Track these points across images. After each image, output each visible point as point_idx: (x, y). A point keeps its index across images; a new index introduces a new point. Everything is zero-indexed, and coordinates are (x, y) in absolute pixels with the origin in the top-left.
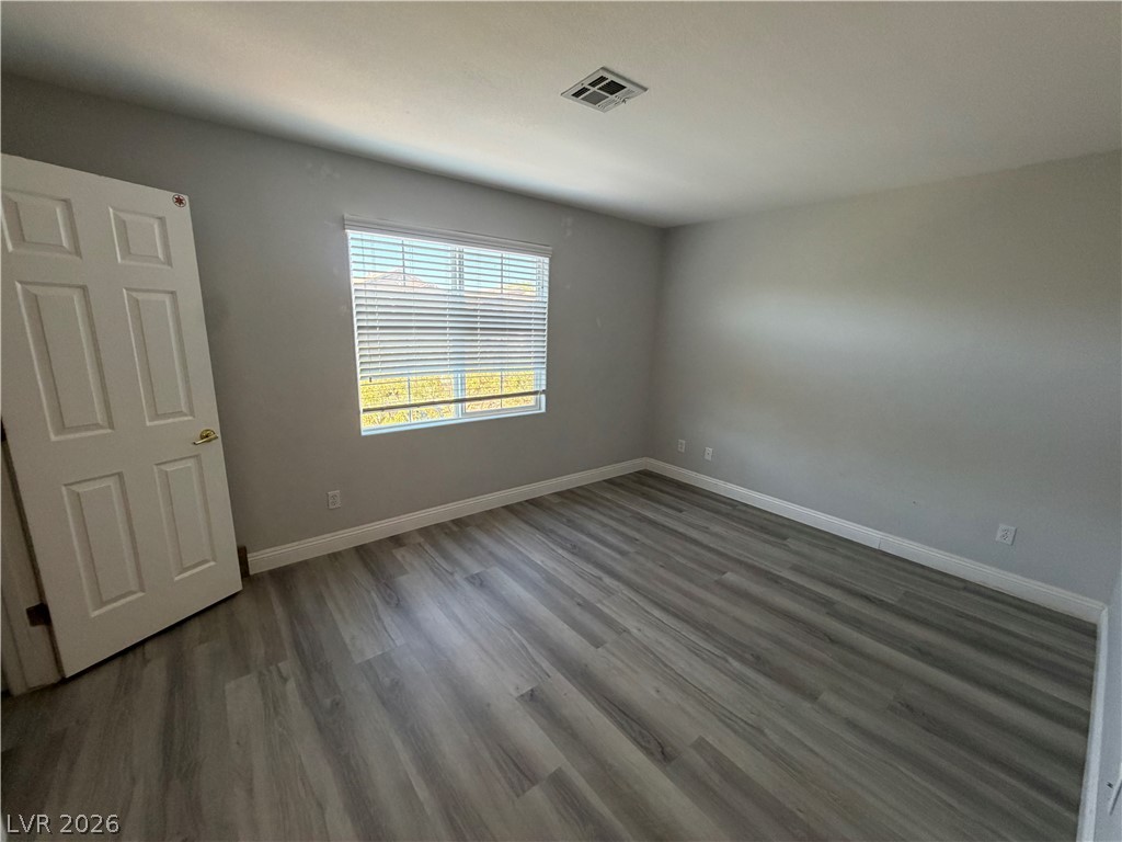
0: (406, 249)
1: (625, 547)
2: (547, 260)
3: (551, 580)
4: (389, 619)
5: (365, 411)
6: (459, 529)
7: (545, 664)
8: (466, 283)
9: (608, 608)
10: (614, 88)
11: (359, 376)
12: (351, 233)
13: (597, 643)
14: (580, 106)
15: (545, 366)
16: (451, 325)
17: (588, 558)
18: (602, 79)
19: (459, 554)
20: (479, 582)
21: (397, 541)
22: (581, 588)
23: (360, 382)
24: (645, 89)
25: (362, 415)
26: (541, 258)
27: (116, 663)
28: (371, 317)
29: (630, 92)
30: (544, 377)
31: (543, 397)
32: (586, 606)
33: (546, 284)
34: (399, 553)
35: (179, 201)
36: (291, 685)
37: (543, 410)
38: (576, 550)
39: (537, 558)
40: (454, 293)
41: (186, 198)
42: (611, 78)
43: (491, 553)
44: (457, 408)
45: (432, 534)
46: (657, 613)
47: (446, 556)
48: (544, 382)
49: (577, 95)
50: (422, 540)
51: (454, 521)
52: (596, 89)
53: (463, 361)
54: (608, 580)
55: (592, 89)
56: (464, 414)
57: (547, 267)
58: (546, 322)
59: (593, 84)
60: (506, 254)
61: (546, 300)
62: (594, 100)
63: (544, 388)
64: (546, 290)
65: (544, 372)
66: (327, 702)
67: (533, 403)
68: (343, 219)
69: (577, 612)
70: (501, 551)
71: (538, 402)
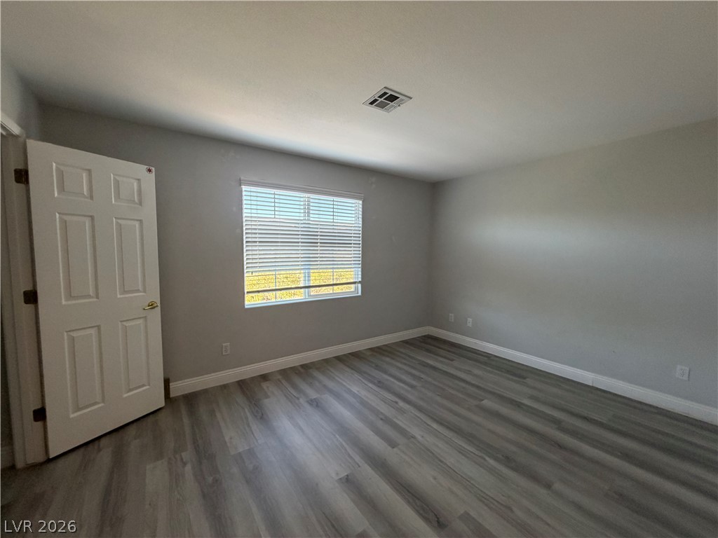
0: (276, 197)
1: (414, 383)
2: (361, 202)
3: (364, 403)
4: (255, 427)
5: (248, 292)
6: (305, 371)
7: (357, 458)
9: (401, 422)
10: (392, 98)
11: (245, 271)
12: (244, 188)
13: (393, 444)
14: (374, 110)
15: (360, 266)
16: (302, 240)
17: (388, 389)
18: (385, 93)
19: (304, 386)
20: (316, 404)
21: (264, 377)
22: (384, 409)
23: (246, 275)
24: (411, 98)
25: (246, 295)
26: (357, 201)
29: (403, 100)
30: (360, 273)
31: (360, 285)
33: (361, 216)
34: (265, 385)
36: (188, 468)
37: (360, 294)
38: (380, 384)
39: (355, 389)
40: (304, 222)
41: (153, 169)
42: (390, 93)
43: (325, 386)
44: (305, 292)
45: (286, 373)
47: (295, 387)
48: (360, 276)
49: (372, 103)
50: (280, 377)
51: (302, 366)
53: (309, 263)
55: (380, 100)
56: (309, 295)
57: (361, 206)
59: (380, 97)
60: (336, 199)
61: (361, 226)
62: (382, 106)
63: (360, 280)
64: (361, 220)
65: (360, 269)
66: (210, 479)
67: (353, 290)
68: (240, 180)
69: (380, 424)
70: (330, 384)
71: (356, 289)
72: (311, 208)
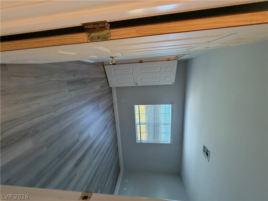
0: (169, 114)
1: (107, 162)
2: (170, 143)
3: (104, 142)
4: (103, 109)
5: (139, 106)
6: (114, 123)
7: (93, 140)
8: (164, 125)
9: (99, 155)
10: (207, 154)
11: (145, 105)
12: (171, 105)
13: (94, 152)
14: (202, 148)
15: (147, 142)
16: (155, 122)
17: (107, 151)
18: (208, 152)
19: (110, 122)
20: (106, 127)
21: (113, 111)
22: (102, 149)
23: (144, 105)
24: (209, 161)
25: (138, 106)
26: (170, 142)
27: (104, 71)
28: (156, 108)
29: (207, 158)
30: (144, 142)
31: (140, 142)
32: (100, 150)
33: (164, 143)
34: (112, 111)
35: (173, 83)
36: (98, 94)
37: (137, 142)
38: (108, 149)
39: (108, 140)
40: (161, 123)
41: (174, 84)
42: (209, 153)
43: (110, 129)
44: (138, 123)
45: (114, 118)
46: (96, 168)
47: (111, 120)
48: (143, 142)
49: (204, 147)
50: (113, 115)
51: (115, 122)
52: (206, 151)
53: (147, 124)
54: (103, 156)
55: (206, 150)
56: (137, 124)
57: (168, 143)
58: (156, 143)
59: (207, 150)
60: (170, 134)
61: (161, 143)
62: (204, 150)
63: (142, 142)
64: (163, 143)
65: (146, 142)
66: (95, 100)
67: (138, 139)
68: (173, 104)
69: (99, 148)
70: (110, 131)
71: (139, 141)
72: (166, 125)
